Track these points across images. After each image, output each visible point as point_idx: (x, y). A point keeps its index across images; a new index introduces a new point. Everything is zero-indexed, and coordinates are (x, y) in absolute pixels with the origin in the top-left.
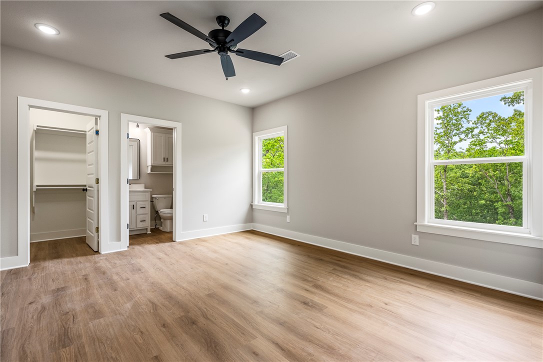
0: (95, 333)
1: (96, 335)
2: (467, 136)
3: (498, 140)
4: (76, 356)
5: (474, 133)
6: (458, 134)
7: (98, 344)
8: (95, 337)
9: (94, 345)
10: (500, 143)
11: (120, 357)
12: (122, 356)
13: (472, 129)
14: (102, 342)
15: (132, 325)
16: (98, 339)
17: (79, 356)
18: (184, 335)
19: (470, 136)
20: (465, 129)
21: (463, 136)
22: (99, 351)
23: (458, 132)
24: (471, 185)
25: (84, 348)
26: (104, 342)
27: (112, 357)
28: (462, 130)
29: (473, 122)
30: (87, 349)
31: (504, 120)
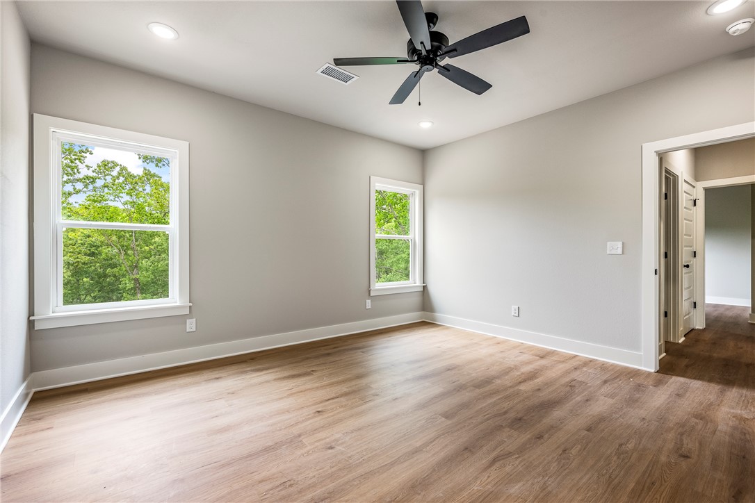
0: (604, 494)
1: (605, 492)
2: (86, 186)
3: (123, 200)
4: (649, 489)
5: (96, 185)
6: (72, 182)
7: (616, 480)
8: (609, 490)
9: (620, 483)
10: (124, 203)
11: (612, 453)
12: (609, 452)
13: (93, 180)
14: (610, 477)
15: (559, 463)
16: (609, 485)
17: (646, 486)
18: (544, 421)
19: (91, 187)
20: (81, 177)
21: (79, 186)
22: (622, 473)
23: (72, 178)
24: (89, 255)
25: (633, 490)
26: (607, 476)
27: (618, 458)
28: (78, 176)
29: (93, 169)
30: (632, 485)
31: (133, 176)
